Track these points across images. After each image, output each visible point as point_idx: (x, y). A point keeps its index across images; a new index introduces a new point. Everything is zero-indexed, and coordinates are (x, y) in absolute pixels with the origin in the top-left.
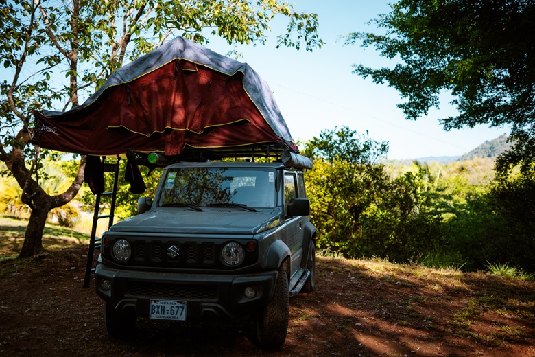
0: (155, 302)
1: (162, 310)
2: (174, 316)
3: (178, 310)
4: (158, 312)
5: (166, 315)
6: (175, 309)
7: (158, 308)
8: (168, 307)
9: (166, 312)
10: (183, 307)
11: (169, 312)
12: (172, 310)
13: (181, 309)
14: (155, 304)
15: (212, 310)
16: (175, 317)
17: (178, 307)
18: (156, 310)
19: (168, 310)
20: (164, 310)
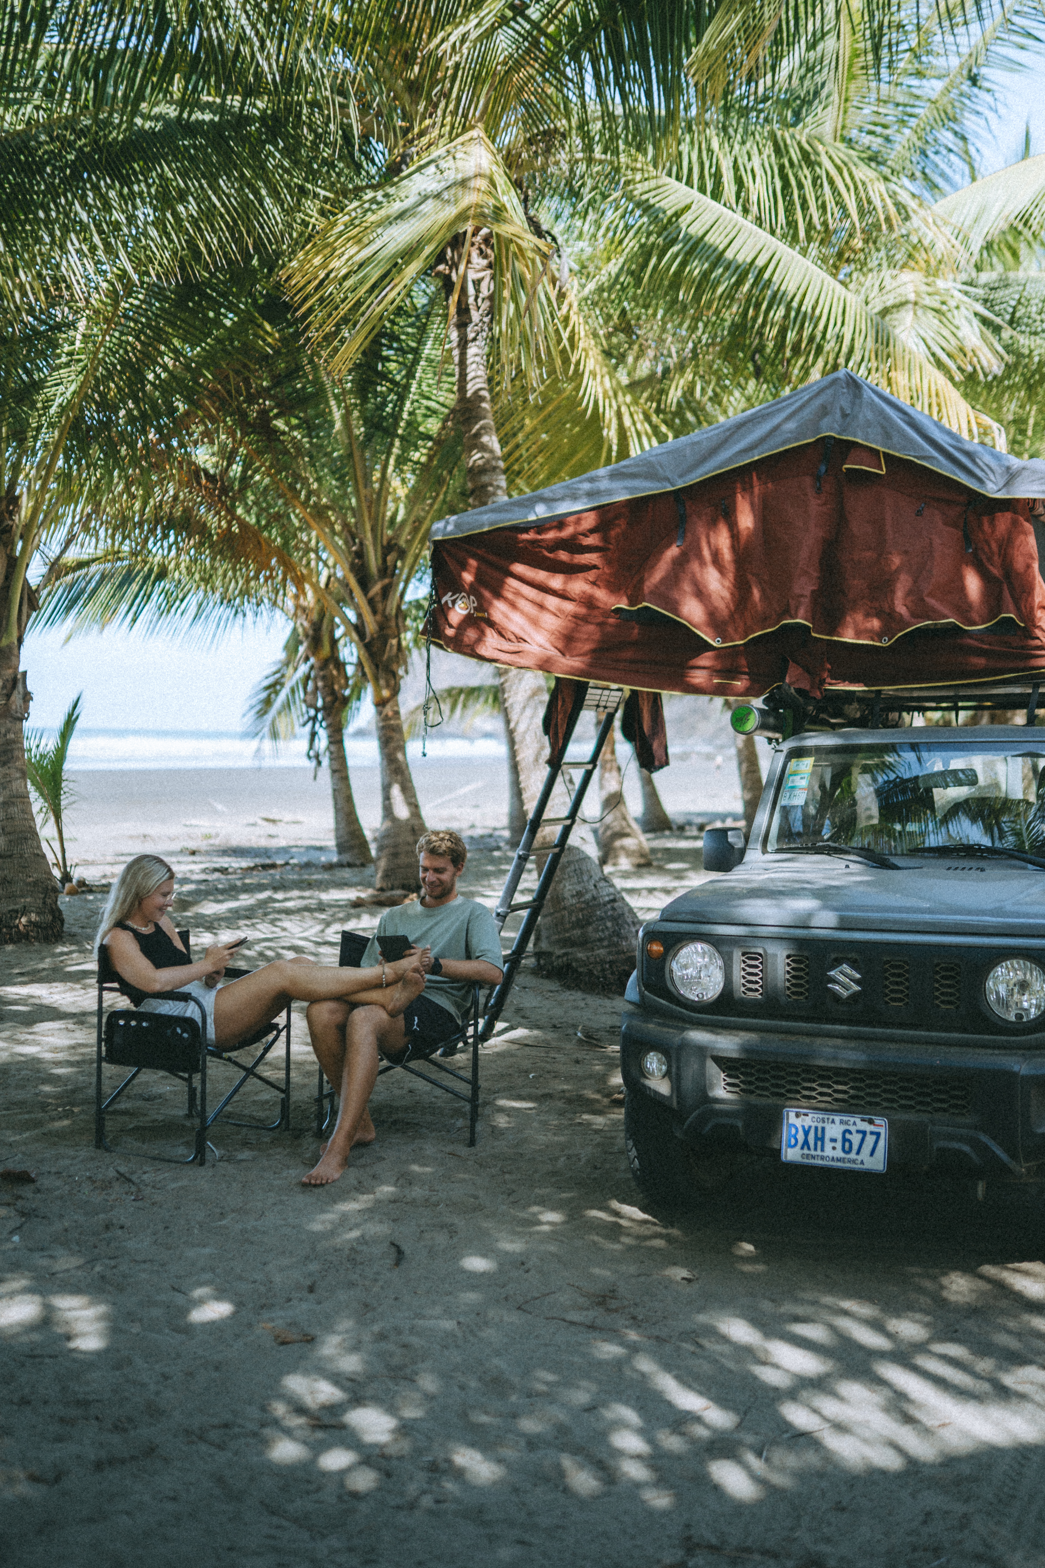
0: (798, 1115)
1: (817, 1139)
2: (853, 1156)
3: (863, 1140)
4: (806, 1143)
5: (829, 1152)
6: (856, 1139)
7: (806, 1133)
8: (834, 1130)
9: (828, 1145)
10: (878, 1135)
11: (839, 1145)
12: (845, 1140)
13: (870, 1140)
14: (798, 1122)
15: (966, 1148)
16: (854, 1161)
17: (864, 1133)
18: (801, 1137)
19: (833, 1140)
20: (822, 1139)
